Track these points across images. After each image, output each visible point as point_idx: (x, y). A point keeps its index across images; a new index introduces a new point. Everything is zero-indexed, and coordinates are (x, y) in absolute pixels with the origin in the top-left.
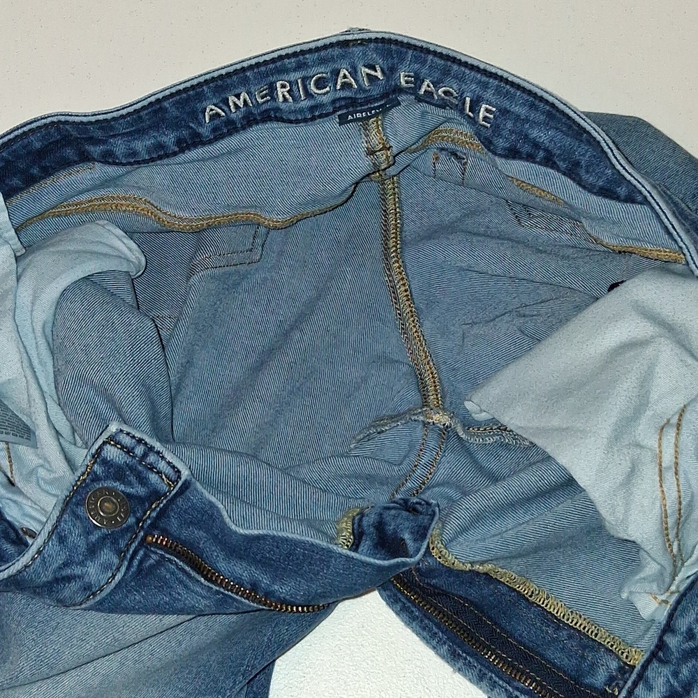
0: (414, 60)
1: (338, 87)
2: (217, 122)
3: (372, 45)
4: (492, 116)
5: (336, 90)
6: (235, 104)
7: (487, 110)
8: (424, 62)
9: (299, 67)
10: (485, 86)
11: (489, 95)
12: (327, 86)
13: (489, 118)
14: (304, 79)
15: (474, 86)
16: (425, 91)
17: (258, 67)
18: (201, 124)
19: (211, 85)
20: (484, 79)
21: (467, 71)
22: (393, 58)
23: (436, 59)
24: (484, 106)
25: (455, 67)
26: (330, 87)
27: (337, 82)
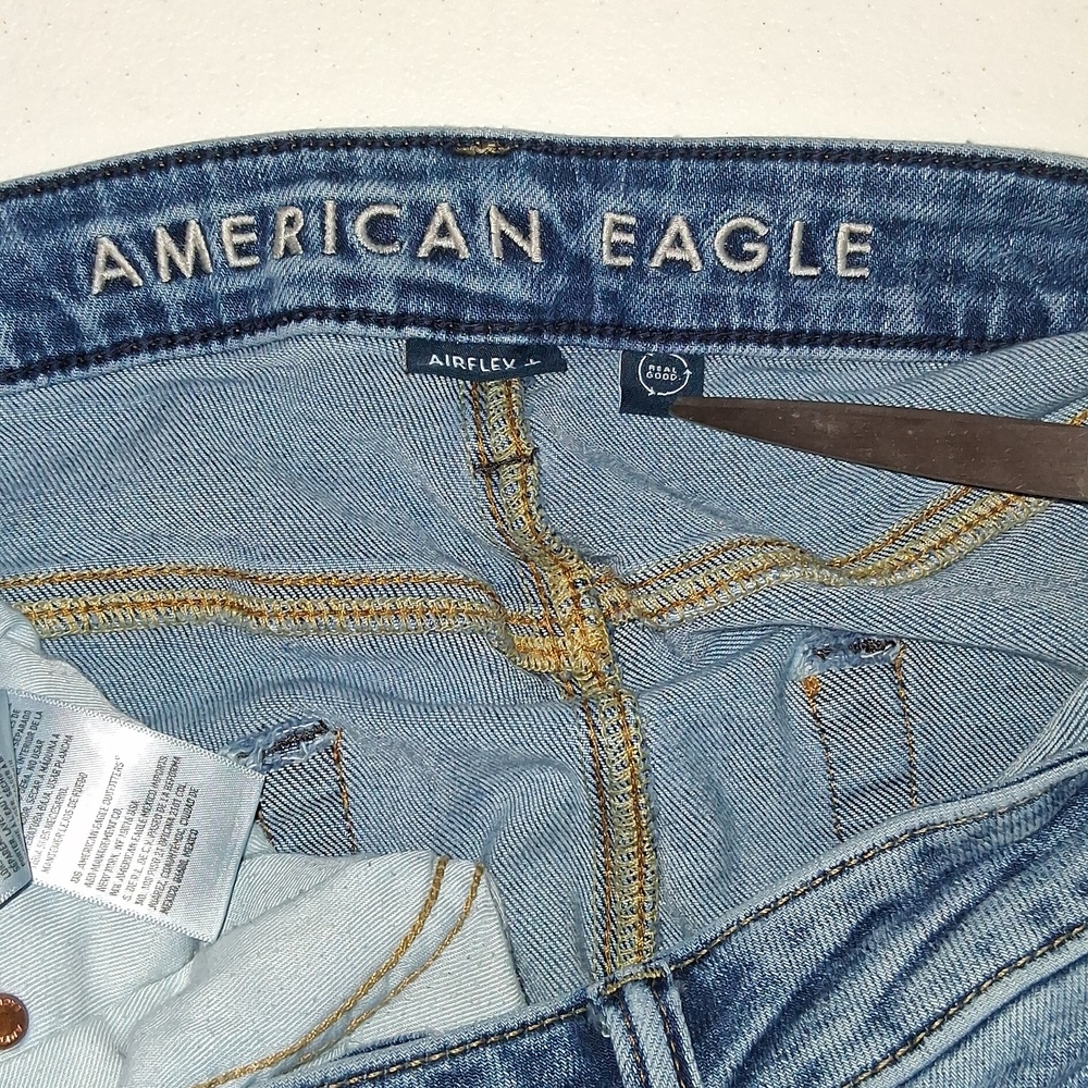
0: (633, 179)
1: (423, 252)
2: (120, 301)
3: (522, 157)
4: (867, 248)
5: (414, 257)
6: (171, 262)
7: (854, 237)
8: (660, 185)
9: (335, 175)
10: (835, 185)
11: (851, 199)
12: (395, 239)
13: (861, 254)
14: (343, 207)
15: (808, 195)
16: (665, 261)
17: (235, 157)
18: (77, 295)
19: (117, 182)
20: (829, 169)
21: (781, 166)
22: (576, 186)
23: (693, 164)
24: (844, 227)
25: (747, 166)
26: (401, 244)
27: (422, 241)
